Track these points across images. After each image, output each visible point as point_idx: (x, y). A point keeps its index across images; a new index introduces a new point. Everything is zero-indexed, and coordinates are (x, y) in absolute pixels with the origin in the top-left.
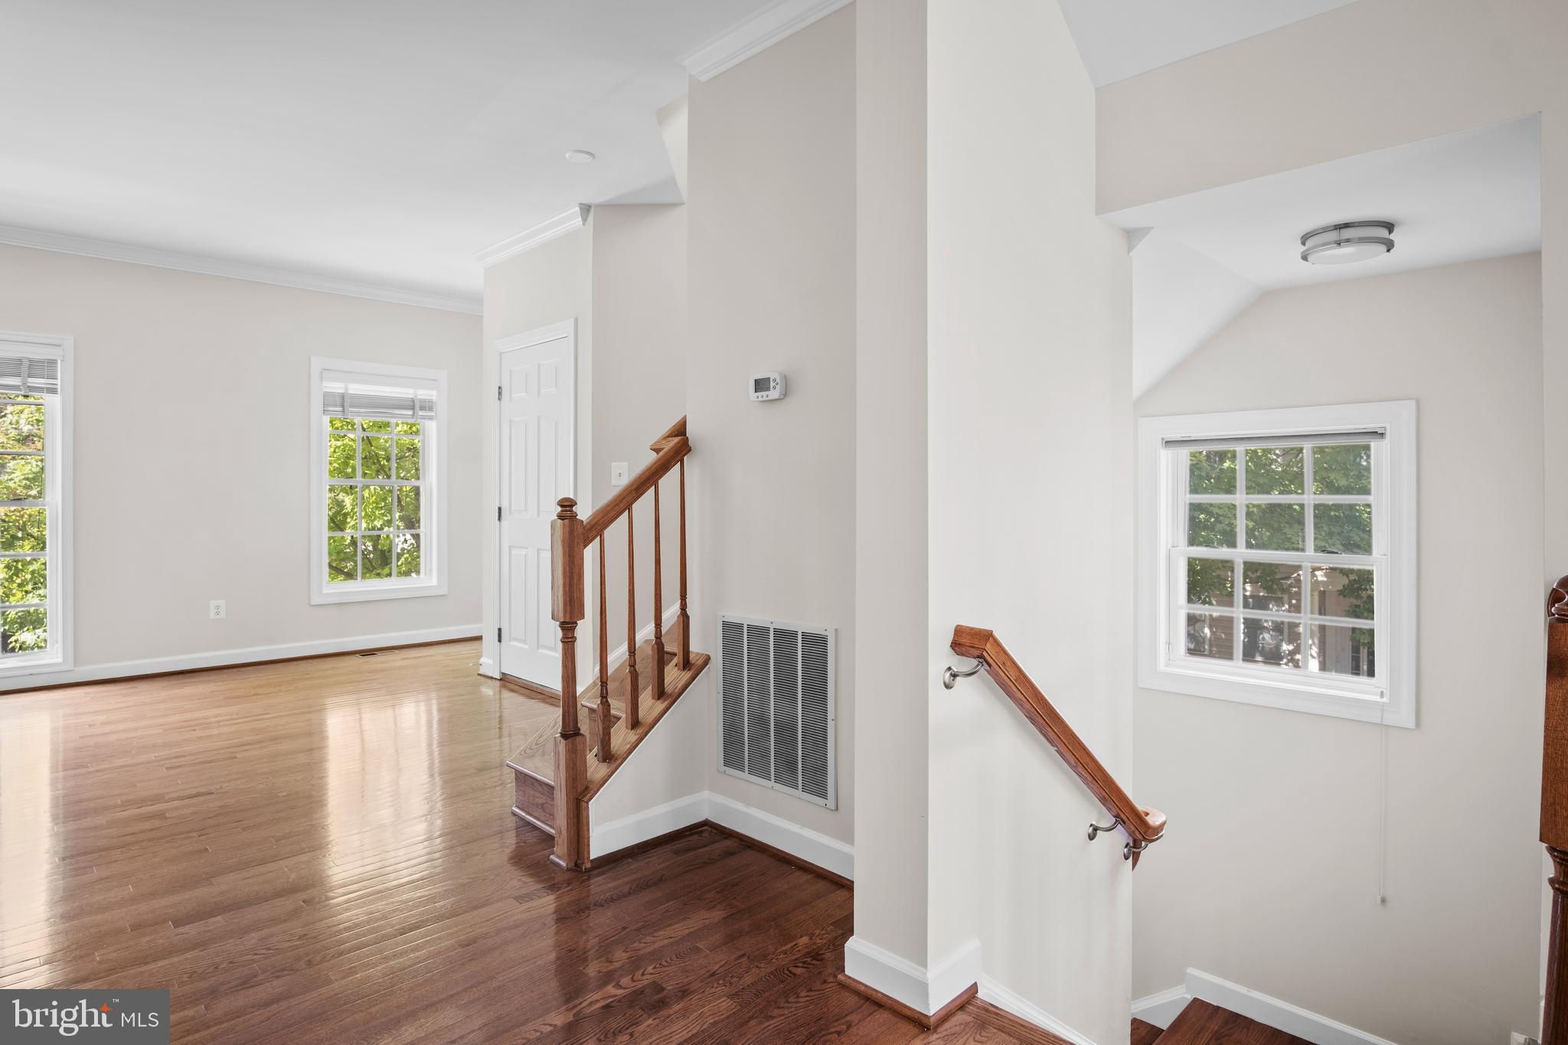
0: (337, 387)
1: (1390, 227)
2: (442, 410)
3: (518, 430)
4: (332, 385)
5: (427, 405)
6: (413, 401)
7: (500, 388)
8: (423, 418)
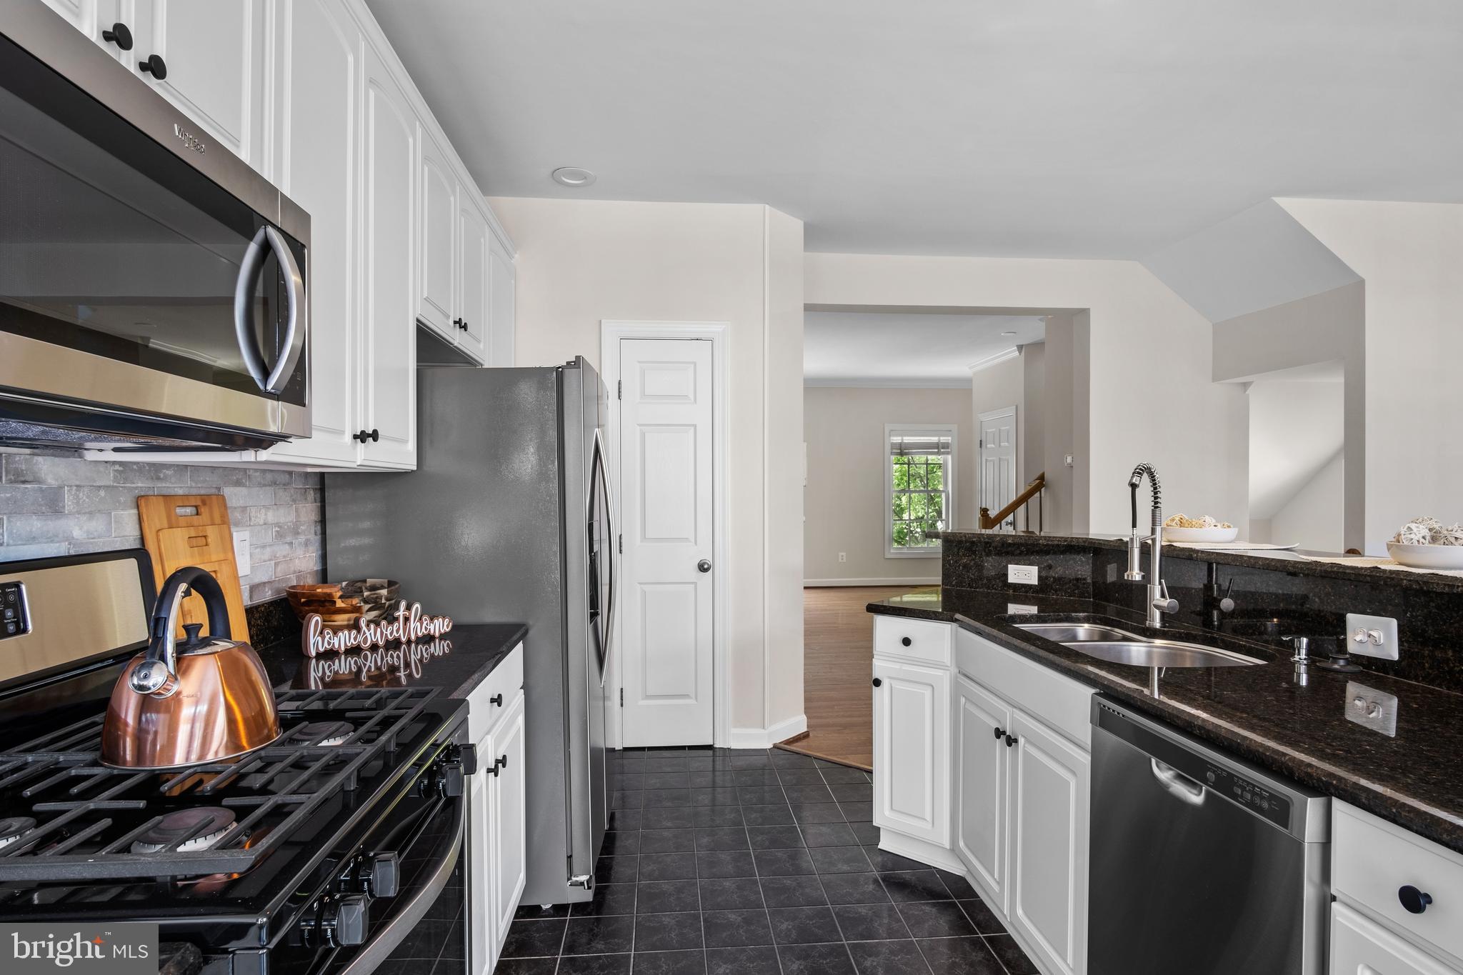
0: (897, 439)
2: (954, 448)
3: (990, 465)
4: (895, 438)
5: (946, 446)
6: (938, 444)
7: (981, 441)
8: (943, 453)
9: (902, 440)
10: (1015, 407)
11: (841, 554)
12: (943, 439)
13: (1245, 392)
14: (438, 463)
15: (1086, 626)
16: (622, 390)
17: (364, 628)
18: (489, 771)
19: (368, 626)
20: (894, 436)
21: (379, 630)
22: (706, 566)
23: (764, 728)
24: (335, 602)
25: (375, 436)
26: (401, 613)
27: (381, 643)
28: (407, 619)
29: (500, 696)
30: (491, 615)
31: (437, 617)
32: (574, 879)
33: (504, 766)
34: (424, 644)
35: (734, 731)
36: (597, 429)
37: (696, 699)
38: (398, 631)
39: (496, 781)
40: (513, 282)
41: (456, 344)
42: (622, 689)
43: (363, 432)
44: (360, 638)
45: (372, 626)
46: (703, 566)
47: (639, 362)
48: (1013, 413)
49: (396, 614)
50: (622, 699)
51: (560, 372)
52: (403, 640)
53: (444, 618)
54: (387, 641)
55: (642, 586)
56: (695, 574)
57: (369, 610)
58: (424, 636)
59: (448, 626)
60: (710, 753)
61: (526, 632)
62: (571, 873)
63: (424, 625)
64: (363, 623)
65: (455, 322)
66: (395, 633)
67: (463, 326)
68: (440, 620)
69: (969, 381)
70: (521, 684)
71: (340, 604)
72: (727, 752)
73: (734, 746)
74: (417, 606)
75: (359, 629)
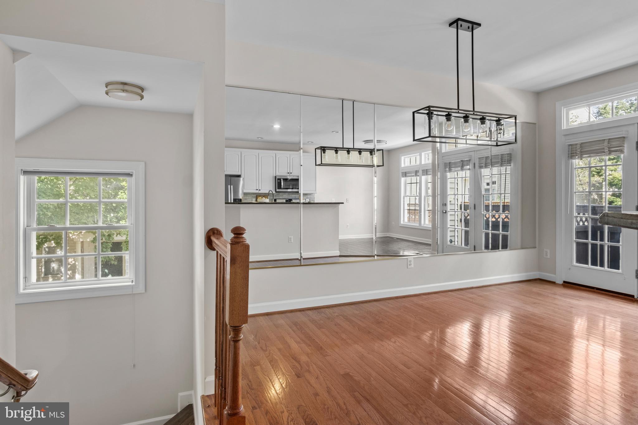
1: (142, 89)
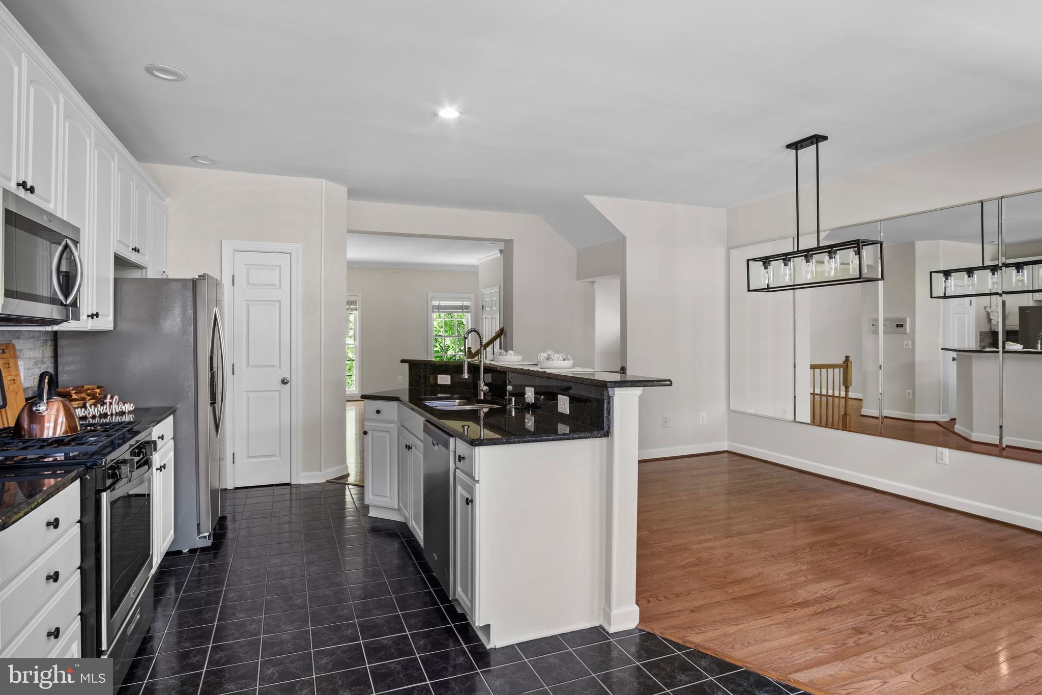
2: (472, 309)
3: (487, 320)
4: (435, 302)
5: (467, 307)
6: (462, 306)
7: (483, 306)
8: (466, 312)
9: (440, 303)
10: (498, 286)
11: (399, 377)
12: (465, 303)
13: (593, 285)
14: (124, 326)
15: (457, 401)
16: (235, 280)
17: (89, 408)
18: (157, 469)
19: (91, 406)
20: (435, 301)
21: (96, 408)
22: (286, 381)
23: (321, 472)
24: (72, 396)
25: (97, 315)
26: (108, 400)
27: (97, 415)
28: (111, 404)
29: (163, 435)
30: (153, 404)
31: (127, 403)
32: (201, 535)
33: (164, 468)
34: (120, 416)
35: (303, 474)
36: (215, 308)
37: (280, 457)
38: (106, 409)
39: (160, 474)
40: (165, 215)
41: (133, 260)
42: (234, 453)
43: (92, 314)
44: (87, 412)
45: (93, 407)
46: (284, 381)
47: (246, 265)
48: (497, 290)
49: (105, 401)
50: (234, 459)
51: (194, 282)
52: (109, 413)
53: (130, 403)
54: (100, 414)
55: (247, 393)
56: (279, 386)
57: (90, 399)
58: (120, 412)
59: (132, 408)
60: (289, 487)
61: (175, 411)
62: (199, 533)
63: (120, 406)
64: (88, 405)
65: (133, 249)
66: (104, 410)
67: (136, 250)
68: (129, 404)
69: (476, 267)
70: (172, 437)
71: (74, 396)
72: (299, 486)
73: (303, 482)
74: (116, 397)
75: (86, 408)
